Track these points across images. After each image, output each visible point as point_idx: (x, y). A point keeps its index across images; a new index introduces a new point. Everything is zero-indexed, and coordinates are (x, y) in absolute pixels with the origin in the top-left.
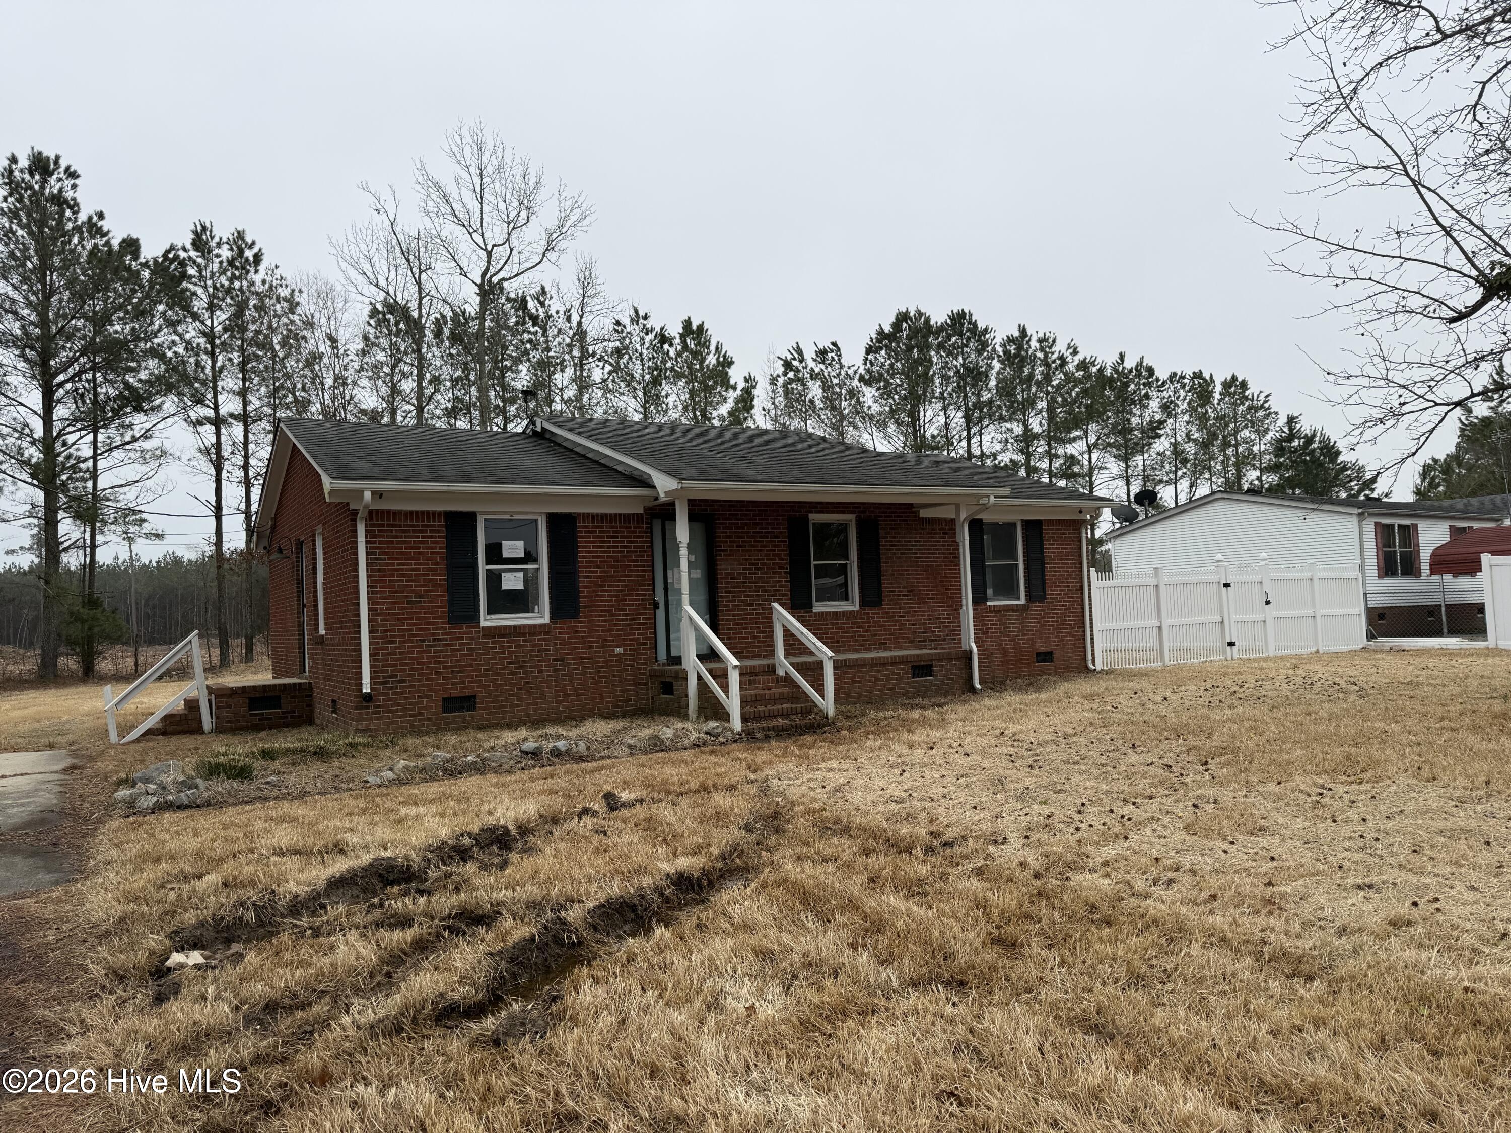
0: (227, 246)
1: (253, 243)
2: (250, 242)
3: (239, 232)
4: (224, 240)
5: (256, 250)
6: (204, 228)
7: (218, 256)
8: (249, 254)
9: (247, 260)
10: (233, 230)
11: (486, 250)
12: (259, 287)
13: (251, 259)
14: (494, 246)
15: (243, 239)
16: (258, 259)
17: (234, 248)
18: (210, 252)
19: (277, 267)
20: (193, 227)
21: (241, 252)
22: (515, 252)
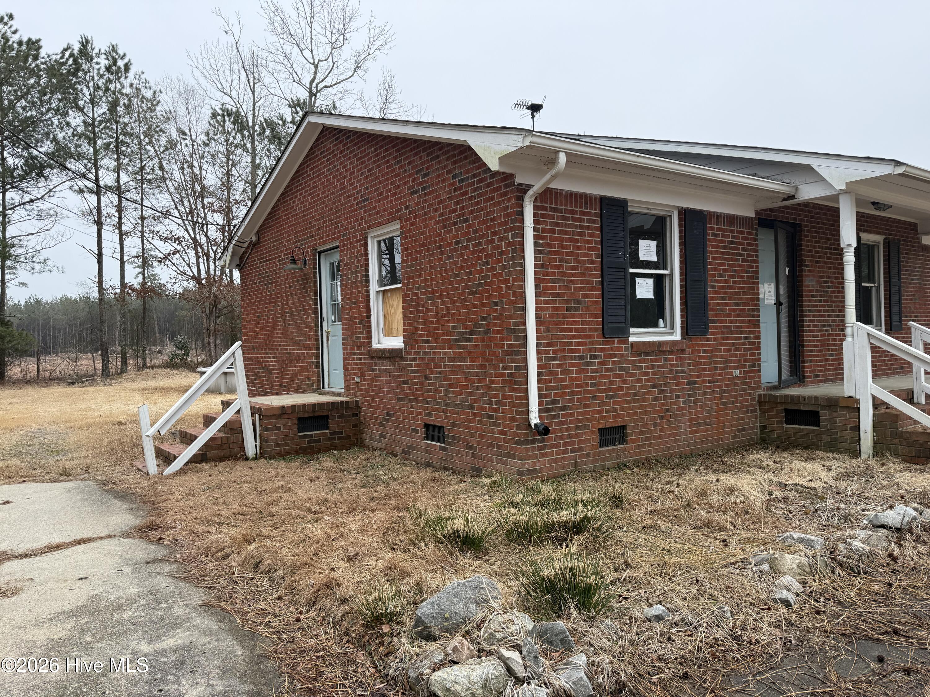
0: (104, 57)
1: (125, 55)
2: (122, 54)
3: (113, 46)
4: (103, 51)
5: (126, 60)
6: (87, 41)
7: (98, 63)
8: (121, 63)
9: (119, 68)
10: (109, 44)
11: (314, 64)
12: (127, 90)
13: (123, 67)
14: (319, 61)
15: (116, 52)
16: (127, 67)
17: (110, 58)
18: (92, 58)
19: (143, 73)
20: (80, 39)
21: (115, 62)
22: (335, 65)
